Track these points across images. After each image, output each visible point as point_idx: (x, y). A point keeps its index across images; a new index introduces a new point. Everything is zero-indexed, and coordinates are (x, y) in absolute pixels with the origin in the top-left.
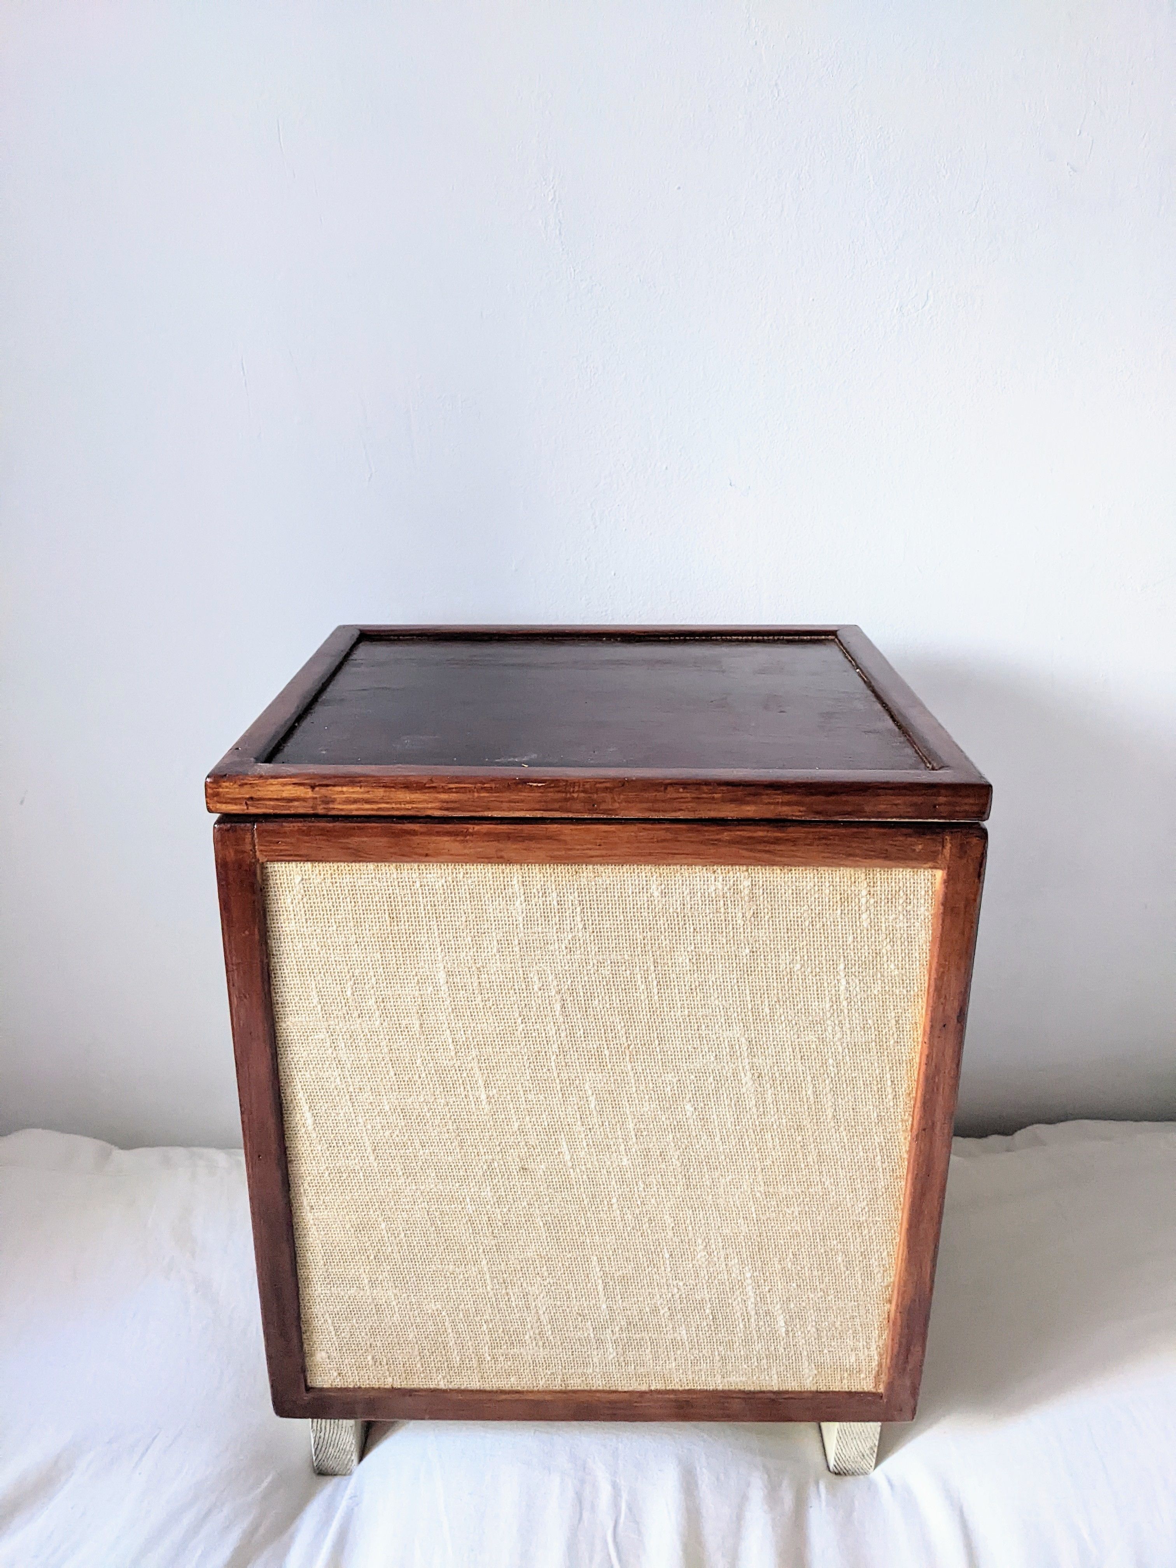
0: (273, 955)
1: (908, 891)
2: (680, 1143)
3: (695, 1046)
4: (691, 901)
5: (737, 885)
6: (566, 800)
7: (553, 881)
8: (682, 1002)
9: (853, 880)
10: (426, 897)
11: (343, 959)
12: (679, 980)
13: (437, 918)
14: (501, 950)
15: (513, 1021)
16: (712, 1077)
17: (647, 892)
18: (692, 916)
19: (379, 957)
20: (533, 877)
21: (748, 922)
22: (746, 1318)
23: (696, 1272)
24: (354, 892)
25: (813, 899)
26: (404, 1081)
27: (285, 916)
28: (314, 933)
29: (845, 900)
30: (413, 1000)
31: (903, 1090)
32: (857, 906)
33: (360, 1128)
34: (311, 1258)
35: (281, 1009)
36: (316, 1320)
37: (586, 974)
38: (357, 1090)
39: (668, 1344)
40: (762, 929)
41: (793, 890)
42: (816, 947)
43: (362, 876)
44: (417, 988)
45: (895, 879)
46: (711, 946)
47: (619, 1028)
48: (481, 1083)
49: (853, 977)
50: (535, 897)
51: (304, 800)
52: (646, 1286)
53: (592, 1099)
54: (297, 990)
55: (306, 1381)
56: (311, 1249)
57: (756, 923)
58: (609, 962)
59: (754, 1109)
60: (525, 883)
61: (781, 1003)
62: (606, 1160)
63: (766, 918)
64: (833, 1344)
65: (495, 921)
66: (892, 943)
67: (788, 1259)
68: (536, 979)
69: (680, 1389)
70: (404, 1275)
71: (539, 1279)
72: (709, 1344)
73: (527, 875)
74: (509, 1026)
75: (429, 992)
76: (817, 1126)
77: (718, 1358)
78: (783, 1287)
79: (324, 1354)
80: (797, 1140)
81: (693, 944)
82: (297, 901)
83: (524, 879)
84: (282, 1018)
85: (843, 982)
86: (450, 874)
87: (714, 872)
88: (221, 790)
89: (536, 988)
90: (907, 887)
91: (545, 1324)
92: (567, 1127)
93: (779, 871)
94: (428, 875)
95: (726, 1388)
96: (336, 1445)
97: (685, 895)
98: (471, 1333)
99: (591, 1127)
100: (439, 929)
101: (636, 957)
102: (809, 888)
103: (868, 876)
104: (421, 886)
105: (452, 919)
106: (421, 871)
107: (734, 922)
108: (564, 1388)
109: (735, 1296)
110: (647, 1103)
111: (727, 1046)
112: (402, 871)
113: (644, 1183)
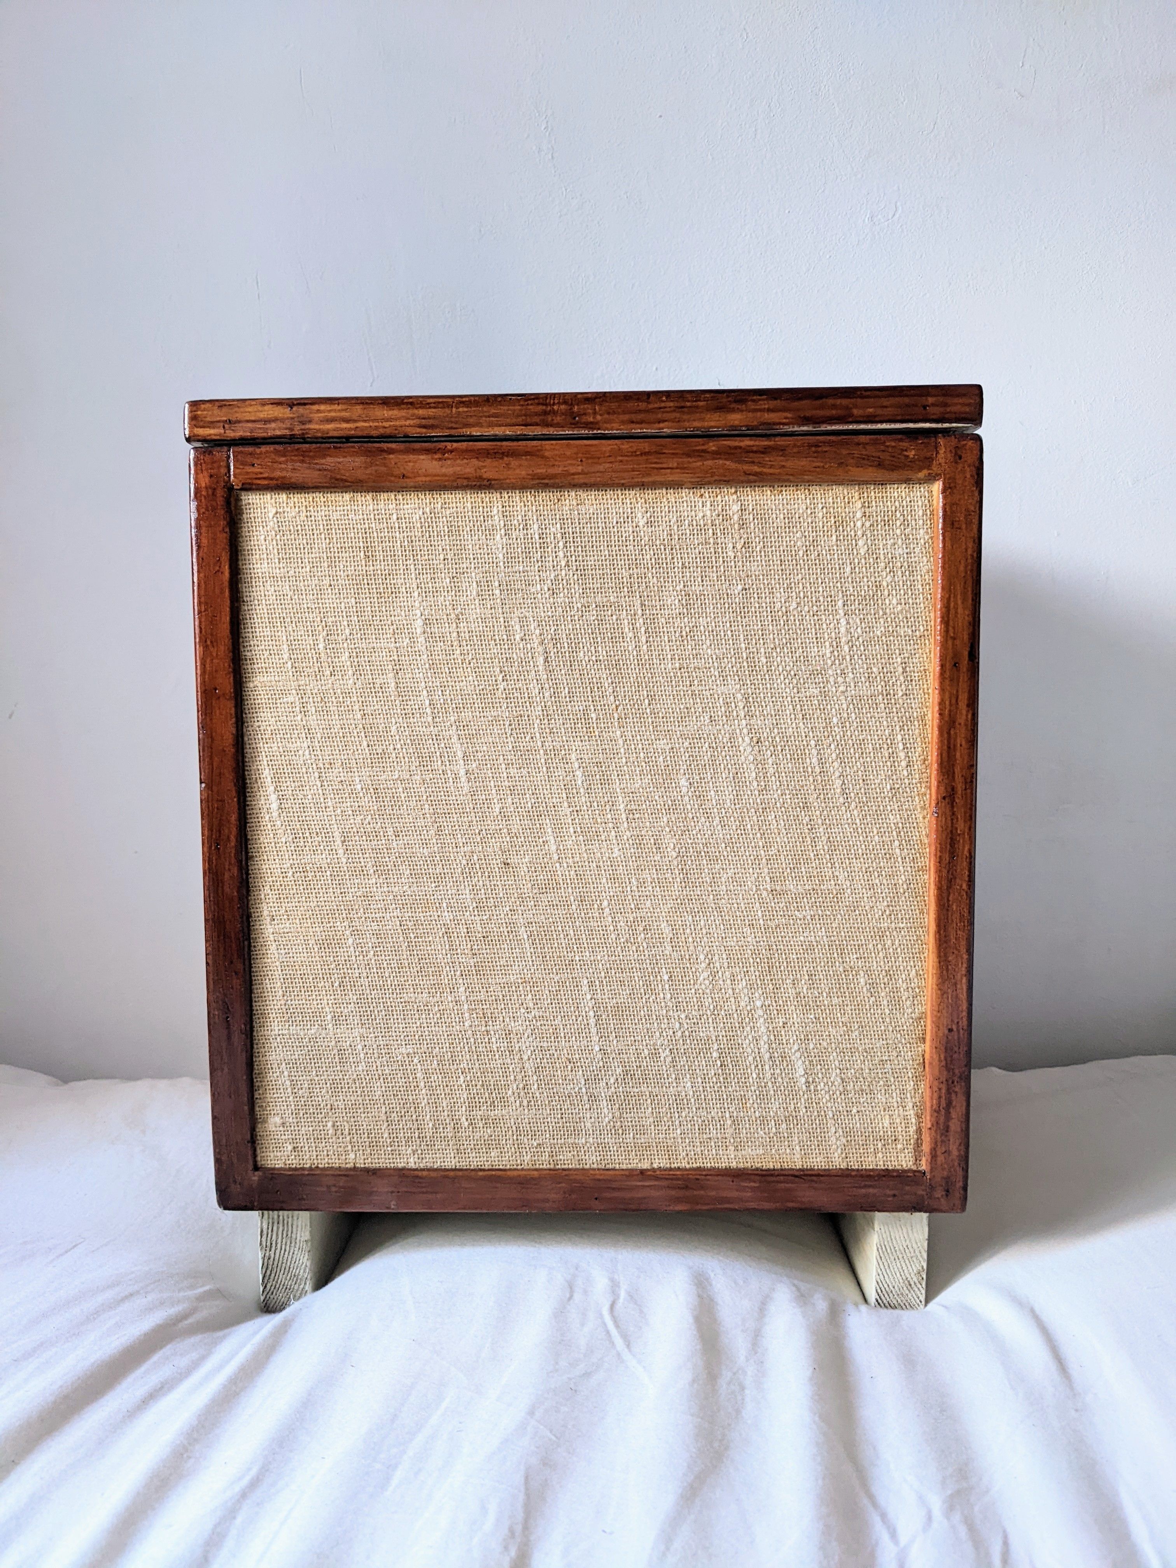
0: (244, 601)
1: (905, 512)
2: (675, 828)
3: (688, 705)
4: (678, 531)
5: (726, 511)
6: (545, 413)
7: (534, 511)
8: (672, 652)
9: (846, 500)
10: (403, 532)
11: (316, 605)
12: (668, 625)
13: (414, 556)
14: (480, 593)
15: (494, 678)
16: (707, 744)
17: (632, 522)
18: (680, 549)
19: (354, 603)
20: (513, 506)
21: (739, 553)
22: (759, 1065)
23: (699, 1000)
24: (329, 527)
25: (806, 524)
26: (377, 754)
27: (258, 556)
28: (286, 575)
29: (840, 524)
30: (388, 654)
31: (916, 756)
32: (853, 531)
33: (329, 814)
34: (268, 986)
35: (249, 666)
36: (271, 1071)
37: (570, 620)
38: (327, 766)
39: (671, 1102)
40: (754, 561)
41: (784, 514)
42: (812, 581)
43: (338, 508)
44: (393, 640)
45: (891, 497)
46: (701, 583)
47: (606, 685)
48: (460, 754)
49: (853, 616)
50: (515, 530)
51: (282, 420)
52: (644, 1020)
53: (579, 773)
54: (267, 643)
55: (255, 1156)
56: (269, 973)
57: (748, 555)
58: (594, 606)
59: (755, 784)
60: (505, 514)
61: (778, 650)
62: (595, 851)
63: (758, 549)
64: (862, 1100)
65: (474, 559)
66: (892, 574)
67: (803, 982)
68: (517, 627)
69: (688, 1166)
70: (372, 1008)
71: (523, 1011)
72: (718, 1102)
73: (507, 504)
74: (489, 685)
75: (405, 644)
76: (825, 803)
77: (729, 1122)
78: (799, 1020)
79: (278, 1120)
80: (804, 822)
81: (682, 582)
82: (270, 538)
83: (504, 509)
84: (249, 677)
85: (843, 622)
86: (428, 504)
87: (701, 496)
88: (199, 413)
89: (518, 637)
90: (903, 507)
91: (530, 1074)
92: (553, 809)
93: (769, 492)
94: (406, 506)
95: (741, 1166)
96: (287, 1268)
97: (672, 523)
98: (446, 1088)
99: (578, 808)
100: (416, 570)
101: (623, 599)
102: (801, 511)
103: (862, 495)
104: (398, 519)
105: (430, 556)
106: (398, 502)
107: (725, 555)
108: (552, 1166)
109: (745, 1033)
110: (639, 777)
111: (722, 704)
112: (379, 502)
113: (638, 880)
